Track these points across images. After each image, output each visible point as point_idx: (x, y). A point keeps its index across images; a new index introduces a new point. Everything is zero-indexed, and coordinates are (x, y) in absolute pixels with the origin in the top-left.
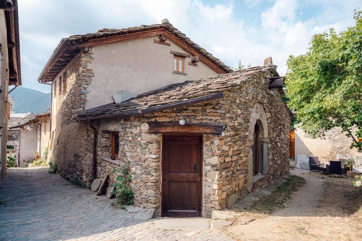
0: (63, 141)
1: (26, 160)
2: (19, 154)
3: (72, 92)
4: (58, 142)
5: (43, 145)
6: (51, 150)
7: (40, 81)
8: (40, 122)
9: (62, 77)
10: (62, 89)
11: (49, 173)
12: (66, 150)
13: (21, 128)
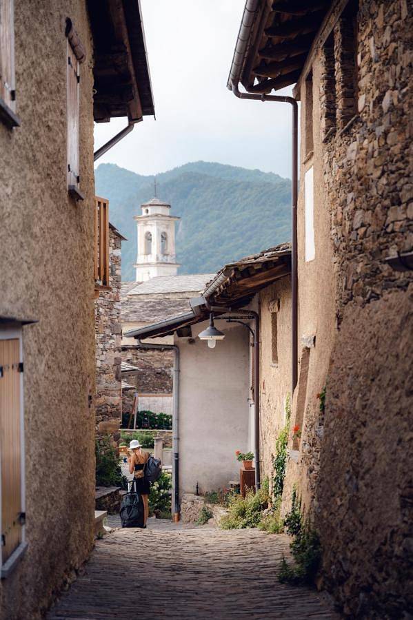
0: (344, 400)
1: (205, 489)
2: (177, 455)
3: (386, 104)
4: (323, 407)
5: (269, 419)
6: (296, 447)
7: (242, 89)
8: (254, 307)
9: (338, 36)
10: (340, 104)
11: (282, 580)
12: (359, 455)
13: (180, 335)
